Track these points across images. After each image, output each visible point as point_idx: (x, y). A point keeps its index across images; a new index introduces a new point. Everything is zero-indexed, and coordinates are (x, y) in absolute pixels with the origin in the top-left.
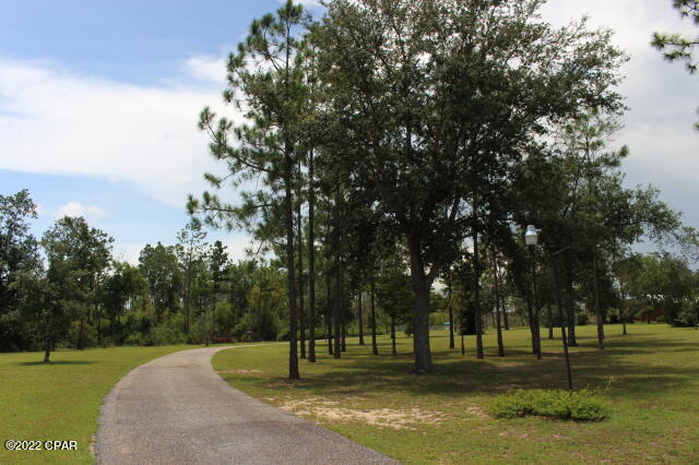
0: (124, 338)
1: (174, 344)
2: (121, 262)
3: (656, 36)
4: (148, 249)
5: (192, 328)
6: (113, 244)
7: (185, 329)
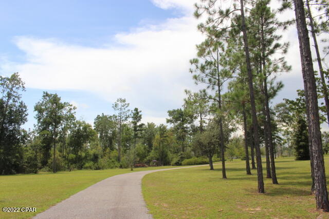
0: (83, 165)
1: (112, 168)
2: (81, 121)
4: (98, 117)
5: (122, 159)
6: (75, 110)
7: (118, 159)
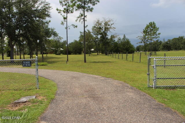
3: (57, 9)
